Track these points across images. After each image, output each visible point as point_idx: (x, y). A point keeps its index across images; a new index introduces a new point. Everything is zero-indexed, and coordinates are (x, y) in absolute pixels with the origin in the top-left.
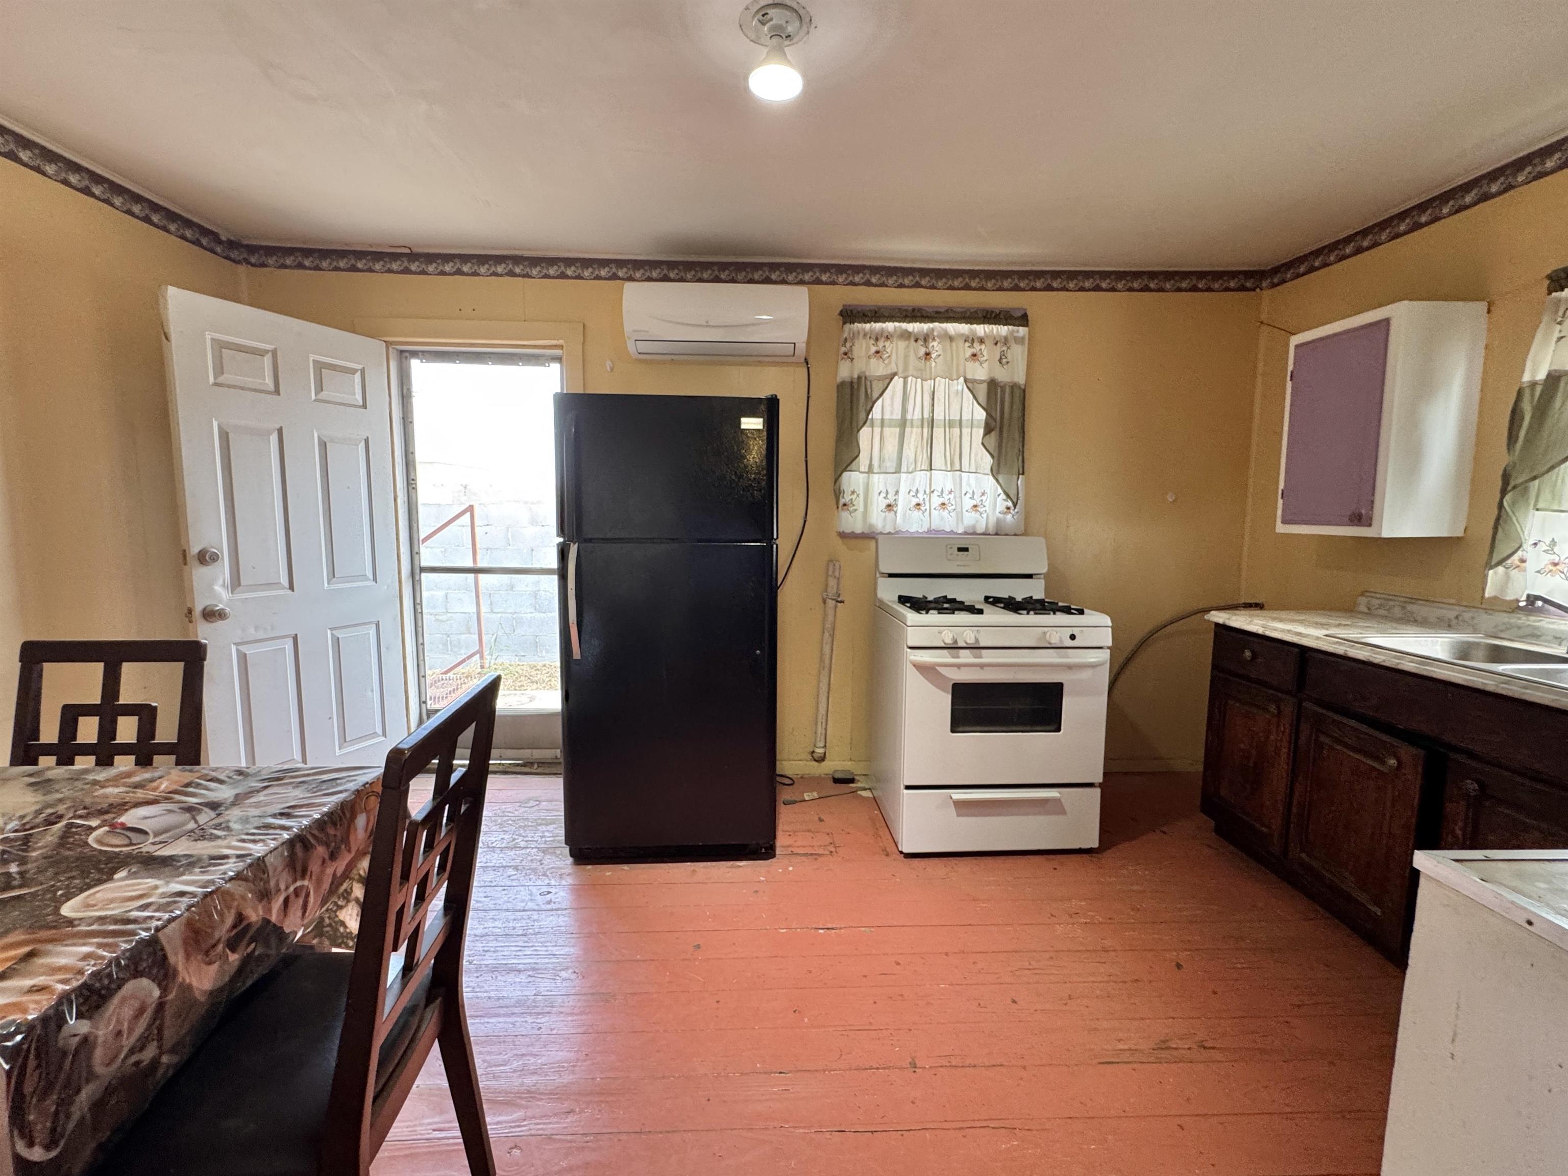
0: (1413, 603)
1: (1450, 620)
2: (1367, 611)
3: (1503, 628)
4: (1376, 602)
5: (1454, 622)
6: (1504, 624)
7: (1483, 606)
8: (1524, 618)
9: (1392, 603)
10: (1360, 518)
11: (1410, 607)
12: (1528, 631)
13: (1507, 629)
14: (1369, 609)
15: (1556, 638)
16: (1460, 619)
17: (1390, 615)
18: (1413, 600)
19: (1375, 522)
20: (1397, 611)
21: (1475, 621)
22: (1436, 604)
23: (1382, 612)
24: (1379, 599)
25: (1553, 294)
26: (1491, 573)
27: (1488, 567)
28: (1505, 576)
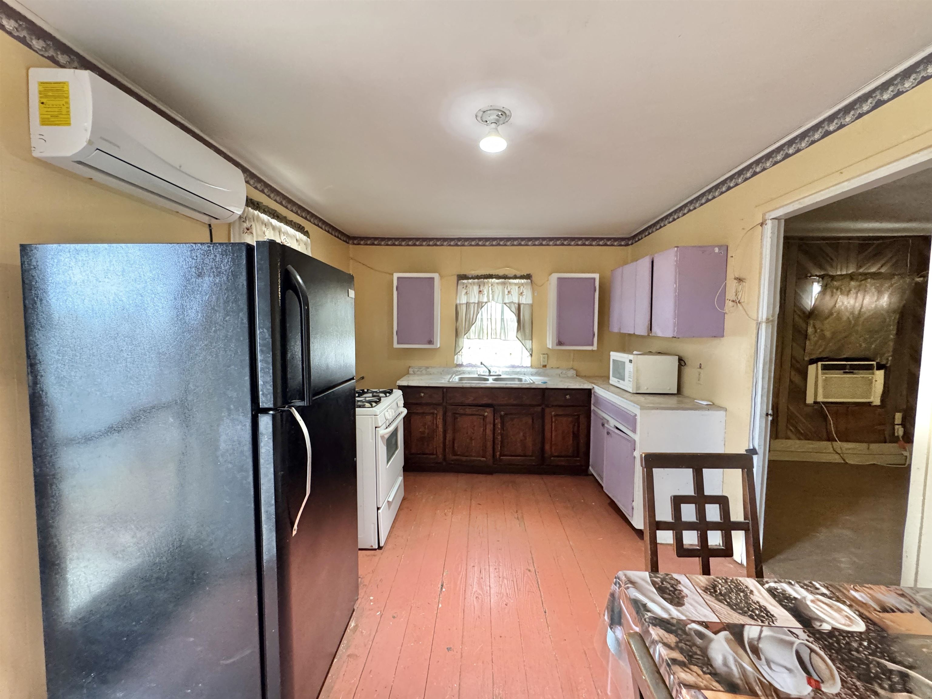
1: (441, 372)
3: (455, 372)
7: (448, 366)
8: (459, 368)
9: (422, 369)
10: (430, 342)
11: (428, 370)
12: (462, 372)
13: (457, 372)
14: (414, 372)
16: (444, 371)
18: (428, 368)
19: (435, 343)
20: (424, 372)
21: (448, 371)
23: (418, 373)
25: (462, 281)
26: (456, 357)
27: (455, 355)
28: (457, 357)
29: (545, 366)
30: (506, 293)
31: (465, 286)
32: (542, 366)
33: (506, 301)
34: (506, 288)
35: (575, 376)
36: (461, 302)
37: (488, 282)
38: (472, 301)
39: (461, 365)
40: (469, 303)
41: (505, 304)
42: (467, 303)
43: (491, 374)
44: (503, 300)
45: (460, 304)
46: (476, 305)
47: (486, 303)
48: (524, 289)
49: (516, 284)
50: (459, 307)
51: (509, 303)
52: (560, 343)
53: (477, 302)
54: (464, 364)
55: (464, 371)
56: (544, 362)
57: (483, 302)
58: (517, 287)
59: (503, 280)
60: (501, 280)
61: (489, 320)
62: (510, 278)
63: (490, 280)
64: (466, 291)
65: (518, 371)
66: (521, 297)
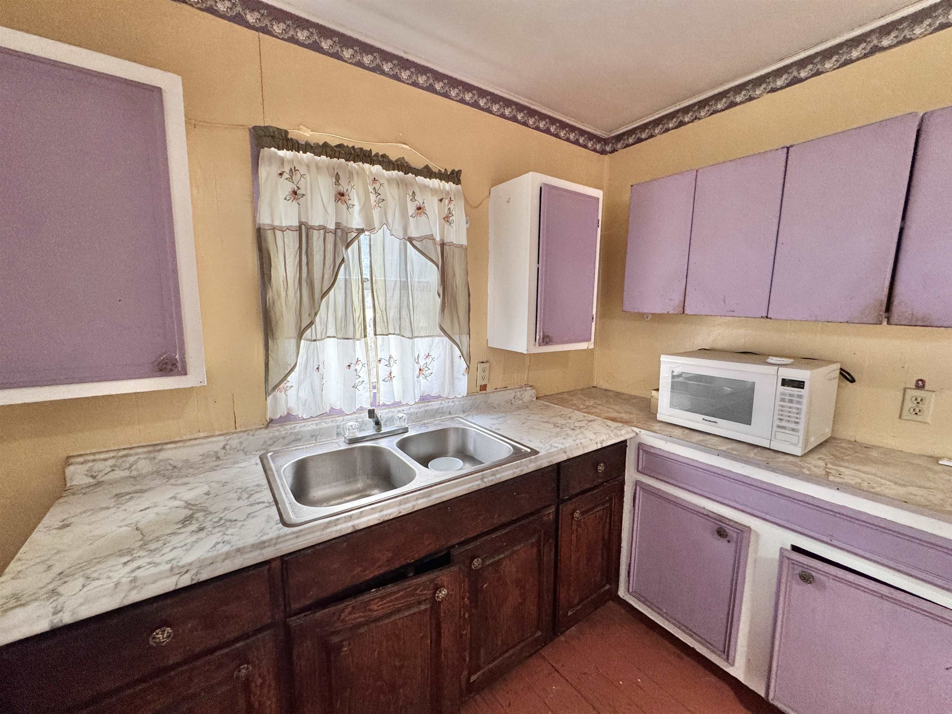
0: (159, 451)
1: (216, 453)
2: (91, 480)
3: (270, 442)
4: (99, 466)
5: (222, 453)
6: (271, 439)
7: (238, 430)
8: (281, 429)
9: (132, 459)
11: (162, 455)
12: (293, 437)
13: (274, 442)
14: (94, 477)
15: (312, 436)
16: (227, 447)
17: (134, 473)
18: (157, 447)
19: (188, 370)
20: (144, 466)
21: (244, 445)
22: (188, 443)
23: (119, 474)
24: (105, 460)
25: (273, 149)
26: (270, 398)
27: (267, 394)
28: (275, 398)
29: (483, 388)
30: (411, 209)
31: (287, 170)
32: (479, 388)
33: (413, 233)
34: (408, 198)
35: (535, 399)
36: (276, 223)
37: (361, 173)
38: (315, 222)
39: (288, 418)
40: (309, 228)
41: (410, 240)
42: (301, 224)
43: (384, 430)
44: (405, 229)
45: (274, 228)
46: (330, 237)
47: (361, 231)
48: (452, 206)
49: (434, 191)
50: (269, 235)
51: (421, 239)
52: (546, 340)
53: (332, 227)
54: (300, 413)
55: (297, 434)
56: (483, 379)
57: (351, 230)
58: (436, 200)
59: (401, 173)
60: (395, 173)
61: (367, 285)
62: (417, 172)
63: (367, 166)
64: (289, 187)
65: (437, 407)
66: (446, 225)
